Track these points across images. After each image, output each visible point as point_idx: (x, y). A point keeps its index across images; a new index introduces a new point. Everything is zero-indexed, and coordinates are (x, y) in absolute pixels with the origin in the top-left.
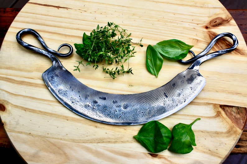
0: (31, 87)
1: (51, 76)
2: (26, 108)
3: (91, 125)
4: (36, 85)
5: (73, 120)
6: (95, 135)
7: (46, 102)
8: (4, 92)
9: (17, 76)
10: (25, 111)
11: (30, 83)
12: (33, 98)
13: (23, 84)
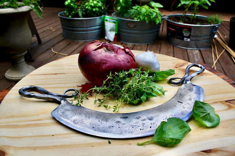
0: (39, 128)
1: (61, 112)
2: (36, 147)
3: (123, 144)
4: (45, 125)
5: (99, 144)
6: (132, 152)
7: (60, 136)
8: (4, 138)
9: (21, 121)
10: (35, 150)
11: (37, 124)
12: (43, 136)
13: (29, 127)
